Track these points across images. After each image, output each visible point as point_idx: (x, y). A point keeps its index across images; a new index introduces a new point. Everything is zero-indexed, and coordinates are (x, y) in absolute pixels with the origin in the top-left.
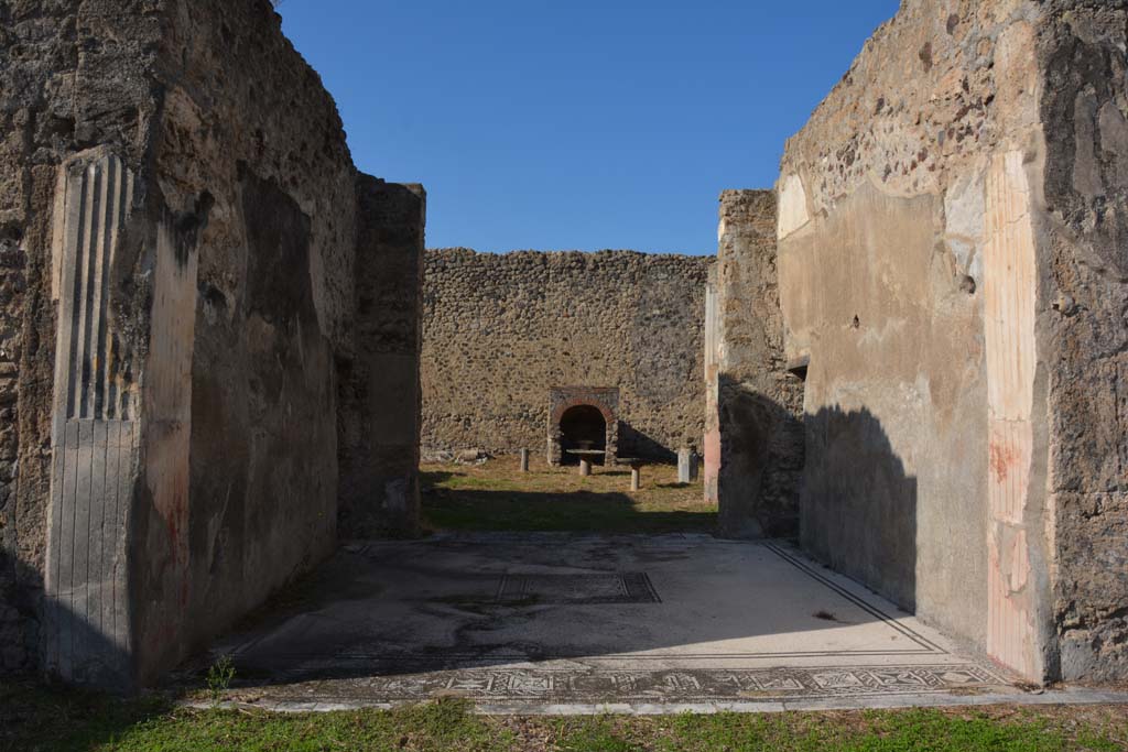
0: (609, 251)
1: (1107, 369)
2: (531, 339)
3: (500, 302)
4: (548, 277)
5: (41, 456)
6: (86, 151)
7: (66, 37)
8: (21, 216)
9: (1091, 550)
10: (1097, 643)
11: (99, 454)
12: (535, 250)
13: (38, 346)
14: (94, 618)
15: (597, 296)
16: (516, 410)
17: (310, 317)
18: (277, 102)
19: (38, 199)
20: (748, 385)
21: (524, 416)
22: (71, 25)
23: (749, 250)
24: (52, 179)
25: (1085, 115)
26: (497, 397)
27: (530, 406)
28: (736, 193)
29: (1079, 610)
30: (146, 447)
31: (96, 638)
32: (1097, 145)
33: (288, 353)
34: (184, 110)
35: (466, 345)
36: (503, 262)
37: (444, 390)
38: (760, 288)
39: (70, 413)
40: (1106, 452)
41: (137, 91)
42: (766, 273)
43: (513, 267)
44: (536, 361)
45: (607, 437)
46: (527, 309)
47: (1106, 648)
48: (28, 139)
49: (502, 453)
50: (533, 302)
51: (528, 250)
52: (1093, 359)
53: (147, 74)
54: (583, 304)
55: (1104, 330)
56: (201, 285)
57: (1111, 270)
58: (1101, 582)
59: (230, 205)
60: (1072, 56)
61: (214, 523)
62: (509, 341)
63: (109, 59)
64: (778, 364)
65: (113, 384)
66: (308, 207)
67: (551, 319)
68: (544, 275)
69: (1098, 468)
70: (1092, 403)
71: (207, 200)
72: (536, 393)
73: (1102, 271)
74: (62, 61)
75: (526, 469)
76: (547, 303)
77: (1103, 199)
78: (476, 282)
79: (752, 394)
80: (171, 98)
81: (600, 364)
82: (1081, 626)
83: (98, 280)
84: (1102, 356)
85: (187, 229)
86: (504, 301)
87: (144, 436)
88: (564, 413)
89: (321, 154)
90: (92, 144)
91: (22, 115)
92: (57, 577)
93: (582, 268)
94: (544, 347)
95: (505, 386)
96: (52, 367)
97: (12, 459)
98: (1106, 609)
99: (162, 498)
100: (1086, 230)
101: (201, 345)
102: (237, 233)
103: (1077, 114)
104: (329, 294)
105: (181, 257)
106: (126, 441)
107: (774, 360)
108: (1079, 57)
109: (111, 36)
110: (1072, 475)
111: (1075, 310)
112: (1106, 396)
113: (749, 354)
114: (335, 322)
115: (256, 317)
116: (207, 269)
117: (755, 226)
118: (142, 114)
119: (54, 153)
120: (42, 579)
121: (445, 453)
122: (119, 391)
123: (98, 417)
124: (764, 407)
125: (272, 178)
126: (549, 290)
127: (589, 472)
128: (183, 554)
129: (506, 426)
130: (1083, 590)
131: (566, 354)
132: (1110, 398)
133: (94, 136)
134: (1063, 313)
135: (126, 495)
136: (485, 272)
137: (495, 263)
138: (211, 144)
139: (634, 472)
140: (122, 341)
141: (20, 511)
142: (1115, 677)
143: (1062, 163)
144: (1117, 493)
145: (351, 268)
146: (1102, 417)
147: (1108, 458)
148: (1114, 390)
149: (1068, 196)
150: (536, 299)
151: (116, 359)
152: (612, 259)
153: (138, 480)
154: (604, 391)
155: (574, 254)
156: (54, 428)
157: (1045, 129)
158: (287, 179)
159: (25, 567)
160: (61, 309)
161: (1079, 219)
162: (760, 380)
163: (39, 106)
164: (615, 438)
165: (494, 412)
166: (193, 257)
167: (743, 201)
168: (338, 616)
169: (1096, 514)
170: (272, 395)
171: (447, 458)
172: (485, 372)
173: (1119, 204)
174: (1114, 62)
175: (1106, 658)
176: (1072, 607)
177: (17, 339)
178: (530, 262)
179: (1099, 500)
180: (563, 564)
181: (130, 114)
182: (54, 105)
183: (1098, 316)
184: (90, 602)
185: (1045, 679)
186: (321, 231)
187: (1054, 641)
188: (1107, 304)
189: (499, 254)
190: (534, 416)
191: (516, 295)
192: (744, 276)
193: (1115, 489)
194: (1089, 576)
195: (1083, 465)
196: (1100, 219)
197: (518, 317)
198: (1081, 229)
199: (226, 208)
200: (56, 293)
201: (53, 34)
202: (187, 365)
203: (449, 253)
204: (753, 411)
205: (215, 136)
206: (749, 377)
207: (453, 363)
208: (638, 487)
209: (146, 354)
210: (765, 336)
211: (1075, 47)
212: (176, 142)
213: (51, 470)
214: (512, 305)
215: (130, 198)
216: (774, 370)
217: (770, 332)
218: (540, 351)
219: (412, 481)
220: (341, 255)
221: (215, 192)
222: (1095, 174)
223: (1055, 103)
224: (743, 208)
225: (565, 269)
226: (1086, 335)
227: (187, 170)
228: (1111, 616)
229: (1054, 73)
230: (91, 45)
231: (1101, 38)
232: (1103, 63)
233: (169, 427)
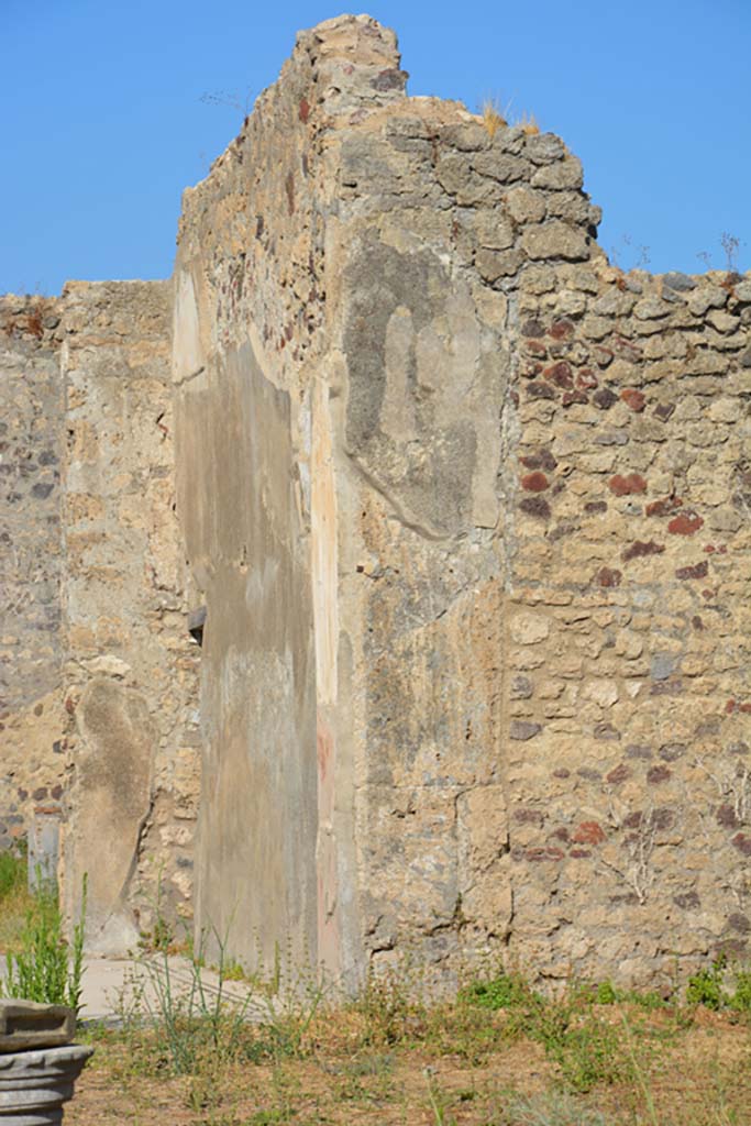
1: (421, 642)
9: (403, 856)
25: (397, 342)
29: (392, 927)
32: (412, 377)
40: (421, 739)
52: (405, 629)
57: (426, 526)
58: (416, 893)
60: (385, 272)
64: (171, 620)
69: (411, 758)
70: (404, 682)
73: (414, 528)
77: (418, 443)
79: (120, 677)
82: (393, 946)
84: (416, 625)
98: (423, 926)
100: (397, 479)
103: (388, 342)
107: (163, 611)
108: (392, 271)
110: (380, 767)
111: (383, 572)
112: (421, 673)
113: (115, 598)
117: (129, 355)
124: (143, 702)
130: (393, 902)
132: (426, 676)
134: (369, 576)
143: (367, 399)
144: (434, 789)
146: (417, 699)
147: (424, 746)
148: (431, 666)
157: (349, 361)
161: (388, 466)
162: (136, 650)
169: (410, 812)
174: (434, 278)
176: (380, 923)
179: (414, 795)
183: (411, 580)
187: (360, 965)
188: (422, 566)
192: (106, 452)
193: (434, 783)
194: (400, 884)
195: (394, 754)
196: (413, 466)
206: (114, 644)
210: (147, 567)
211: (387, 257)
222: (408, 413)
223: (362, 329)
224: (103, 319)
226: (396, 600)
228: (429, 934)
229: (362, 292)
232: (421, 278)
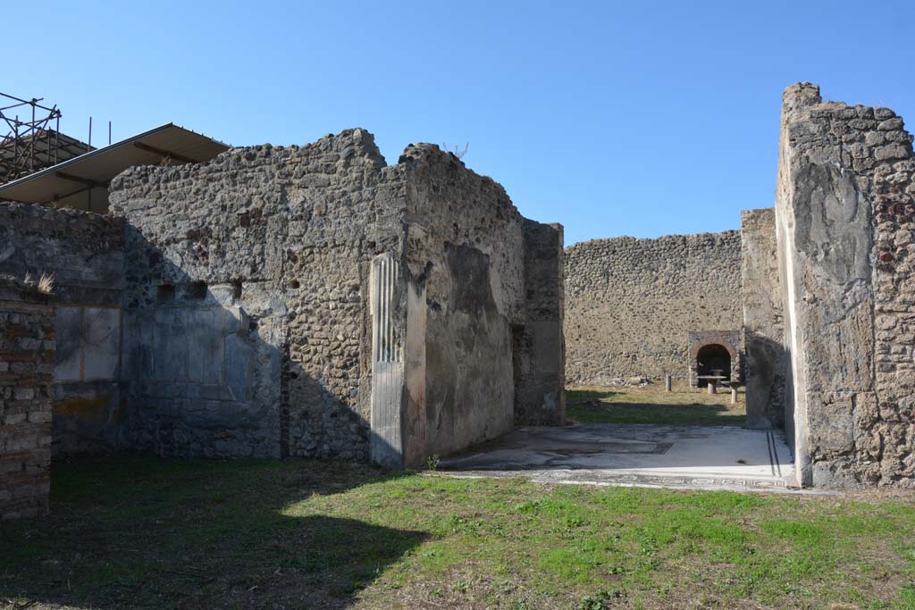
0: (732, 231)
1: (834, 330)
2: (677, 298)
3: (654, 273)
4: (687, 253)
5: (368, 377)
6: (380, 255)
7: (371, 209)
8: (358, 282)
9: (828, 421)
10: (833, 469)
11: (389, 375)
12: (678, 234)
13: (366, 332)
14: (388, 440)
15: (724, 265)
16: (668, 348)
17: (491, 306)
18: (464, 206)
19: (364, 274)
20: (760, 333)
21: (674, 353)
22: (373, 203)
23: (758, 247)
24: (369, 267)
25: (817, 202)
26: (654, 339)
27: (678, 346)
28: (749, 212)
29: (823, 451)
30: (406, 373)
31: (389, 448)
32: (824, 216)
33: (478, 327)
34: (417, 231)
35: (631, 304)
36: (655, 244)
37: (617, 336)
38: (766, 271)
39: (378, 359)
40: (834, 372)
41: (398, 229)
42: (770, 260)
43: (663, 247)
44: (681, 313)
45: (732, 367)
46: (674, 277)
47: (838, 472)
48: (360, 251)
49: (659, 380)
50: (678, 271)
51: (672, 234)
52: (826, 324)
53: (401, 222)
54: (714, 271)
55: (831, 310)
56: (428, 302)
57: (833, 279)
58: (834, 437)
59: (442, 263)
60: (810, 173)
61: (438, 407)
62: (662, 300)
63: (387, 217)
64: (779, 319)
65: (393, 348)
66: (487, 250)
67: (691, 283)
68: (685, 251)
69: (830, 380)
70: (826, 347)
71: (430, 264)
72: (682, 336)
73: (829, 280)
74: (371, 219)
75: (670, 389)
76: (688, 271)
77: (828, 244)
78: (636, 261)
79: (763, 338)
80: (411, 229)
81: (728, 314)
82: (824, 459)
83: (387, 306)
84: (831, 323)
85: (421, 280)
86: (657, 272)
87: (406, 368)
88: (700, 350)
89: (495, 220)
90: (382, 252)
91: (357, 243)
92: (375, 424)
93: (712, 245)
94: (687, 303)
95: (660, 332)
96: (371, 342)
97: (358, 378)
98: (838, 451)
99: (414, 394)
100: (819, 260)
101: (429, 329)
102: (446, 276)
103: (812, 203)
104: (505, 292)
105: (418, 293)
106: (399, 370)
107: (777, 316)
108: (813, 173)
109: (388, 207)
110: (816, 383)
111: (815, 300)
112: (834, 343)
113: (760, 313)
114: (510, 306)
115: (458, 312)
116: (432, 295)
117: (762, 232)
118: (400, 238)
119: (369, 256)
120: (369, 425)
121: (619, 379)
122: (396, 351)
123: (388, 361)
124: (770, 346)
125: (463, 244)
126: (689, 262)
127: (714, 391)
128: (424, 418)
129: (661, 361)
130: (824, 441)
131: (703, 307)
132: (837, 344)
133: (383, 249)
134: (808, 303)
135: (399, 392)
136: (643, 252)
137: (649, 246)
138: (430, 240)
139: (733, 391)
140: (397, 331)
141: (361, 399)
142: (843, 486)
143: (804, 227)
144: (842, 393)
145: (520, 274)
146: (832, 354)
147: (836, 375)
148: (839, 340)
149: (808, 243)
150: (680, 269)
151: (395, 338)
152: (734, 237)
153: (404, 386)
154: (727, 333)
155: (706, 235)
156: (373, 365)
157: (795, 212)
158: (474, 240)
159: (363, 420)
160: (374, 318)
161: (815, 254)
162: (768, 329)
163: (363, 238)
164: (737, 367)
165: (652, 351)
166: (424, 293)
167: (753, 217)
168: (500, 454)
169: (831, 403)
170: (469, 348)
171: (620, 383)
172: (645, 323)
173: (837, 246)
174: (833, 174)
175: (838, 476)
176: (818, 449)
177: (359, 330)
178: (674, 243)
179: (832, 396)
180: (634, 439)
181: (396, 239)
182: (368, 237)
183: (828, 303)
184: (387, 434)
185: (803, 484)
186: (497, 260)
187: (809, 466)
188: (833, 296)
189: (652, 239)
190: (682, 352)
191: (665, 267)
192: (755, 264)
193: (842, 390)
194: (826, 433)
195: (822, 378)
196: (827, 253)
197: (667, 283)
198: (816, 260)
199: (440, 265)
200: (372, 312)
201: (366, 209)
202: (424, 339)
203: (617, 241)
204: (763, 349)
205: (432, 236)
206: (759, 327)
207: (623, 317)
208: (736, 401)
209: (406, 336)
210: (770, 301)
211: (811, 167)
212: (415, 246)
213: (372, 382)
214: (663, 274)
215: (397, 273)
216: (777, 322)
217: (773, 299)
218: (684, 306)
219: (559, 393)
220: (513, 269)
221: (434, 261)
222: (823, 231)
223: (800, 198)
224: (753, 221)
225: (700, 246)
226: (821, 312)
227: (420, 255)
228: (842, 455)
229: (800, 183)
230: (381, 211)
231: (826, 161)
232: (826, 174)
233: (416, 364)
